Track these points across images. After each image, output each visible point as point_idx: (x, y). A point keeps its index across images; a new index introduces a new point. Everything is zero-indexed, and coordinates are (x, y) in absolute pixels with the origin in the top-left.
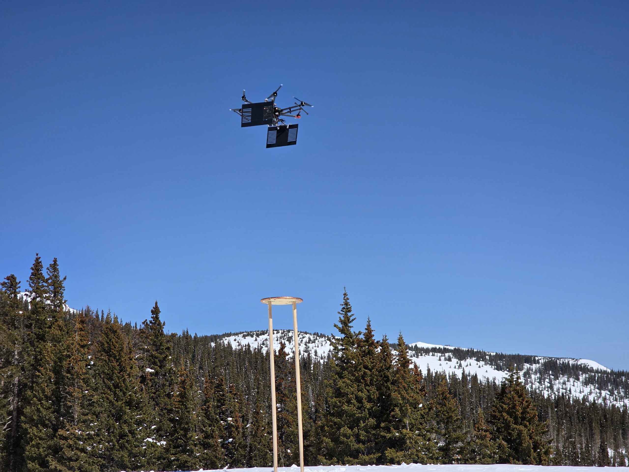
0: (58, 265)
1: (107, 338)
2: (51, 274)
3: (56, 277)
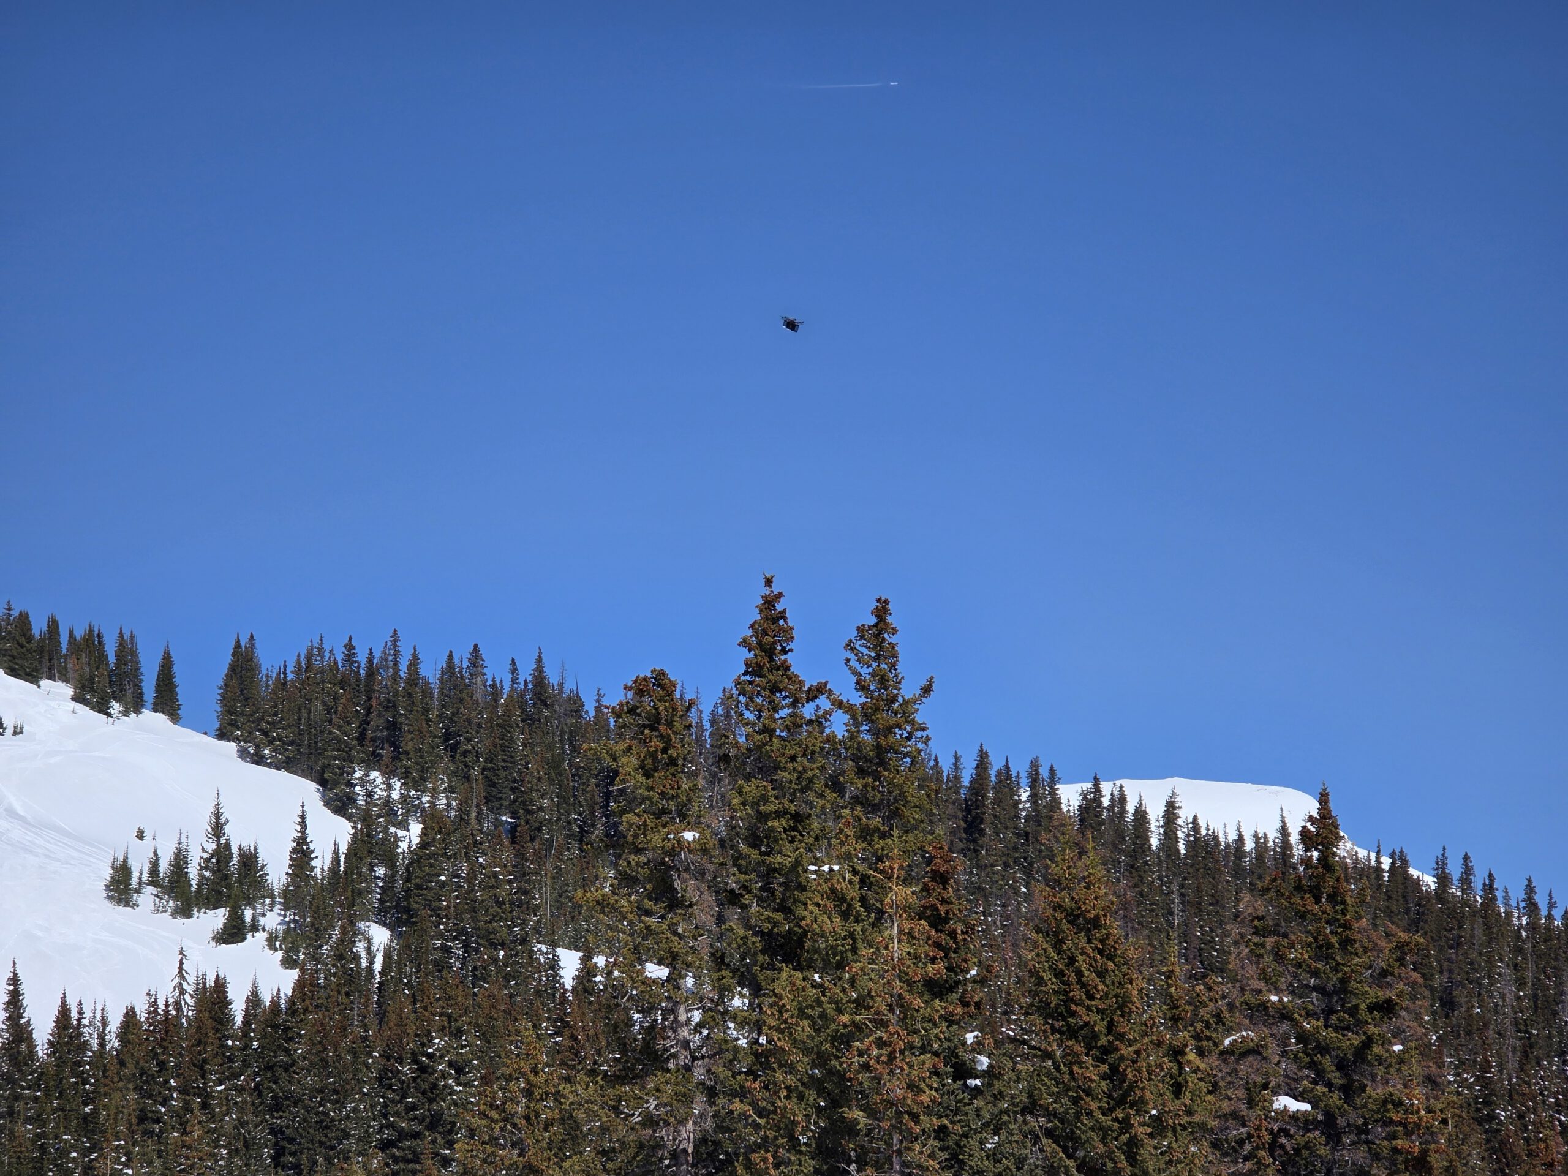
0: (895, 631)
1: (1060, 952)
2: (864, 671)
3: (883, 681)
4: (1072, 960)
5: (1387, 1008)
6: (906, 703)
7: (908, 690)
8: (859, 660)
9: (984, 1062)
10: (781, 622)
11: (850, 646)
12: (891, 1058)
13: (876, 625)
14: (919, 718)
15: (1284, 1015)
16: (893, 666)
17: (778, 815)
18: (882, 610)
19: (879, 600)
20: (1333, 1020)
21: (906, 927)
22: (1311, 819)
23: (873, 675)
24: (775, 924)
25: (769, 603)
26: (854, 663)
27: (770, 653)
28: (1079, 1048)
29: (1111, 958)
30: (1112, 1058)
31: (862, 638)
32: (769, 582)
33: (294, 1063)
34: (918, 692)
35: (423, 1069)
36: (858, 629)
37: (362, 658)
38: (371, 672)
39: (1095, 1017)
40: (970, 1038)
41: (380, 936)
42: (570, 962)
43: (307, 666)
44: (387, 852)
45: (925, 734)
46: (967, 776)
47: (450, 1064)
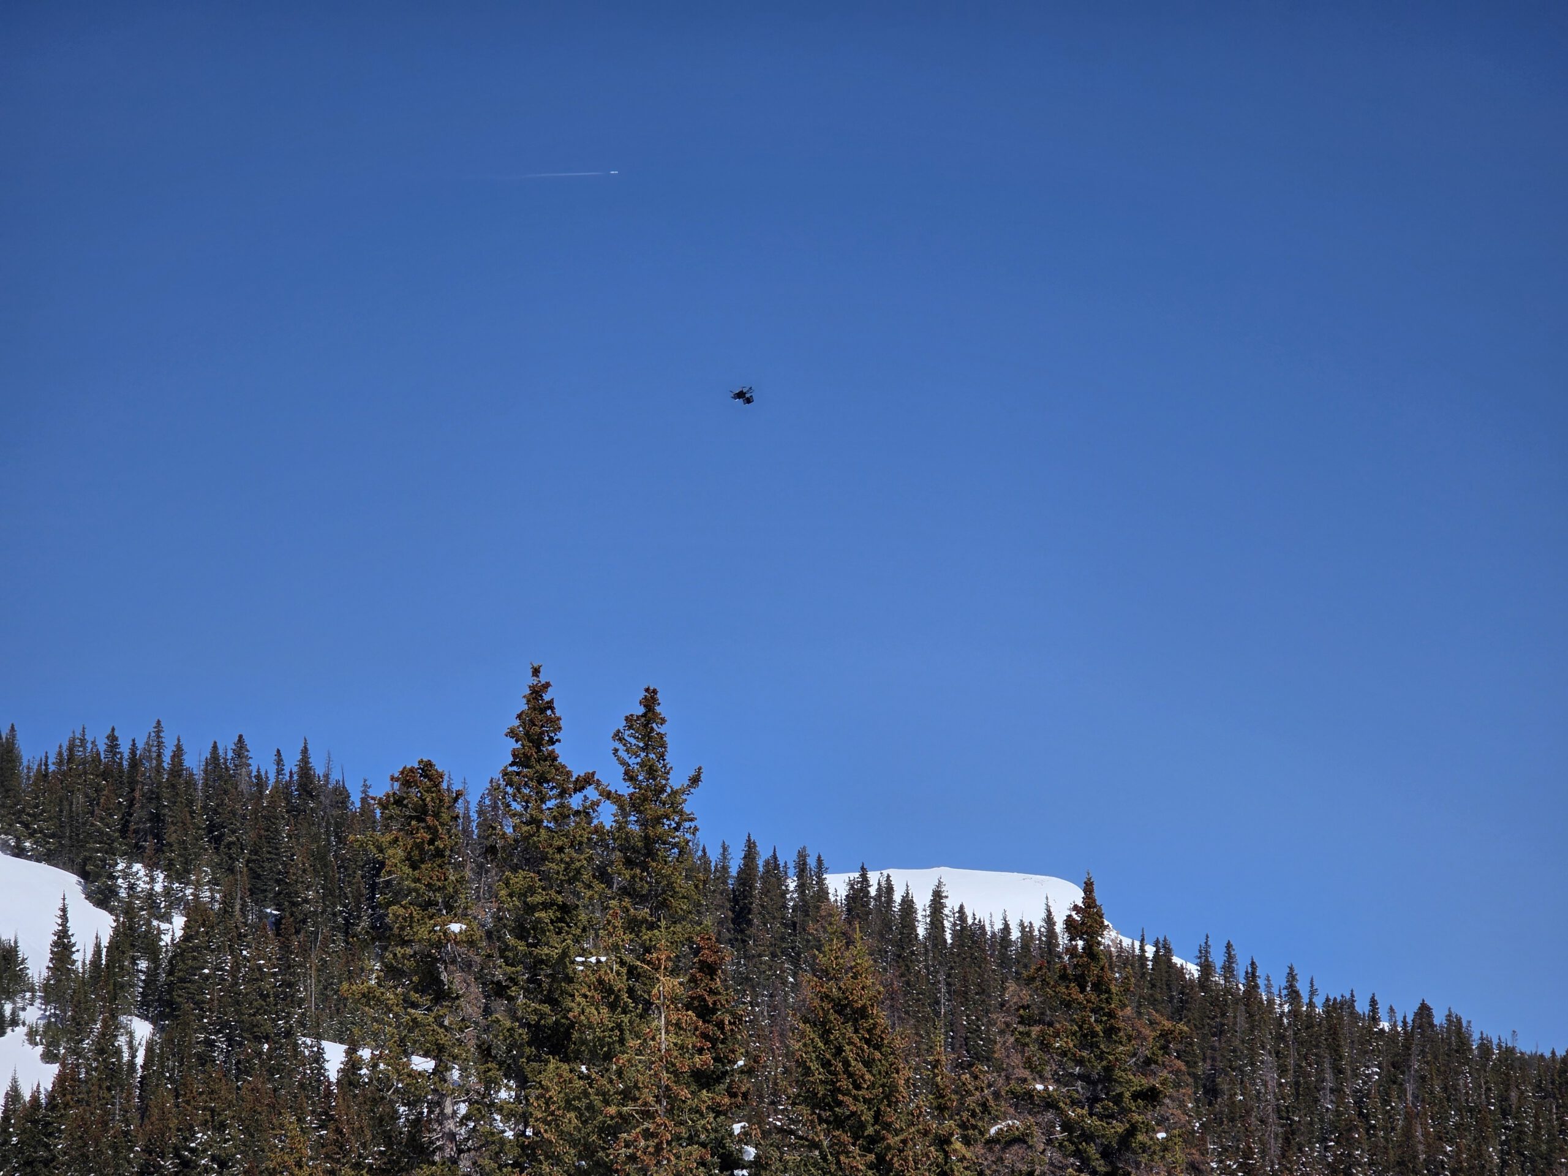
0: (663, 721)
1: (827, 1042)
2: (633, 761)
3: (651, 772)
4: (839, 1050)
5: (1151, 1096)
6: (674, 793)
7: (677, 780)
8: (627, 751)
9: (751, 1152)
10: (549, 712)
11: (618, 736)
12: (658, 1148)
13: (644, 715)
14: (687, 808)
15: (1049, 1103)
16: (662, 756)
17: (546, 906)
18: (650, 700)
19: (647, 690)
20: (1098, 1108)
21: (674, 1018)
22: (1076, 908)
23: (642, 765)
24: (542, 1016)
25: (537, 692)
26: (622, 753)
27: (537, 743)
28: (846, 1138)
29: (878, 1047)
30: (880, 1147)
31: (630, 727)
32: (536, 672)
33: (54, 1158)
34: (686, 783)
35: (185, 1164)
36: (627, 719)
37: (125, 749)
38: (134, 763)
39: (862, 1107)
40: (737, 1128)
41: (142, 1030)
42: (334, 1055)
43: (69, 757)
44: (151, 947)
45: (693, 824)
46: (735, 866)
47: (213, 1158)
